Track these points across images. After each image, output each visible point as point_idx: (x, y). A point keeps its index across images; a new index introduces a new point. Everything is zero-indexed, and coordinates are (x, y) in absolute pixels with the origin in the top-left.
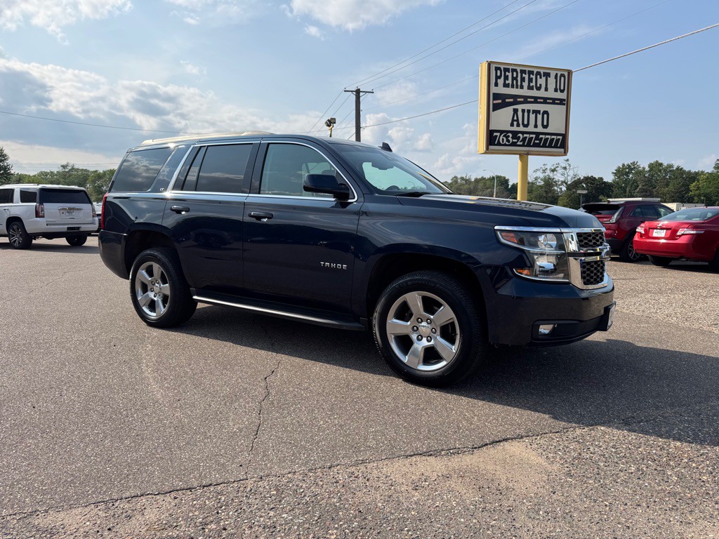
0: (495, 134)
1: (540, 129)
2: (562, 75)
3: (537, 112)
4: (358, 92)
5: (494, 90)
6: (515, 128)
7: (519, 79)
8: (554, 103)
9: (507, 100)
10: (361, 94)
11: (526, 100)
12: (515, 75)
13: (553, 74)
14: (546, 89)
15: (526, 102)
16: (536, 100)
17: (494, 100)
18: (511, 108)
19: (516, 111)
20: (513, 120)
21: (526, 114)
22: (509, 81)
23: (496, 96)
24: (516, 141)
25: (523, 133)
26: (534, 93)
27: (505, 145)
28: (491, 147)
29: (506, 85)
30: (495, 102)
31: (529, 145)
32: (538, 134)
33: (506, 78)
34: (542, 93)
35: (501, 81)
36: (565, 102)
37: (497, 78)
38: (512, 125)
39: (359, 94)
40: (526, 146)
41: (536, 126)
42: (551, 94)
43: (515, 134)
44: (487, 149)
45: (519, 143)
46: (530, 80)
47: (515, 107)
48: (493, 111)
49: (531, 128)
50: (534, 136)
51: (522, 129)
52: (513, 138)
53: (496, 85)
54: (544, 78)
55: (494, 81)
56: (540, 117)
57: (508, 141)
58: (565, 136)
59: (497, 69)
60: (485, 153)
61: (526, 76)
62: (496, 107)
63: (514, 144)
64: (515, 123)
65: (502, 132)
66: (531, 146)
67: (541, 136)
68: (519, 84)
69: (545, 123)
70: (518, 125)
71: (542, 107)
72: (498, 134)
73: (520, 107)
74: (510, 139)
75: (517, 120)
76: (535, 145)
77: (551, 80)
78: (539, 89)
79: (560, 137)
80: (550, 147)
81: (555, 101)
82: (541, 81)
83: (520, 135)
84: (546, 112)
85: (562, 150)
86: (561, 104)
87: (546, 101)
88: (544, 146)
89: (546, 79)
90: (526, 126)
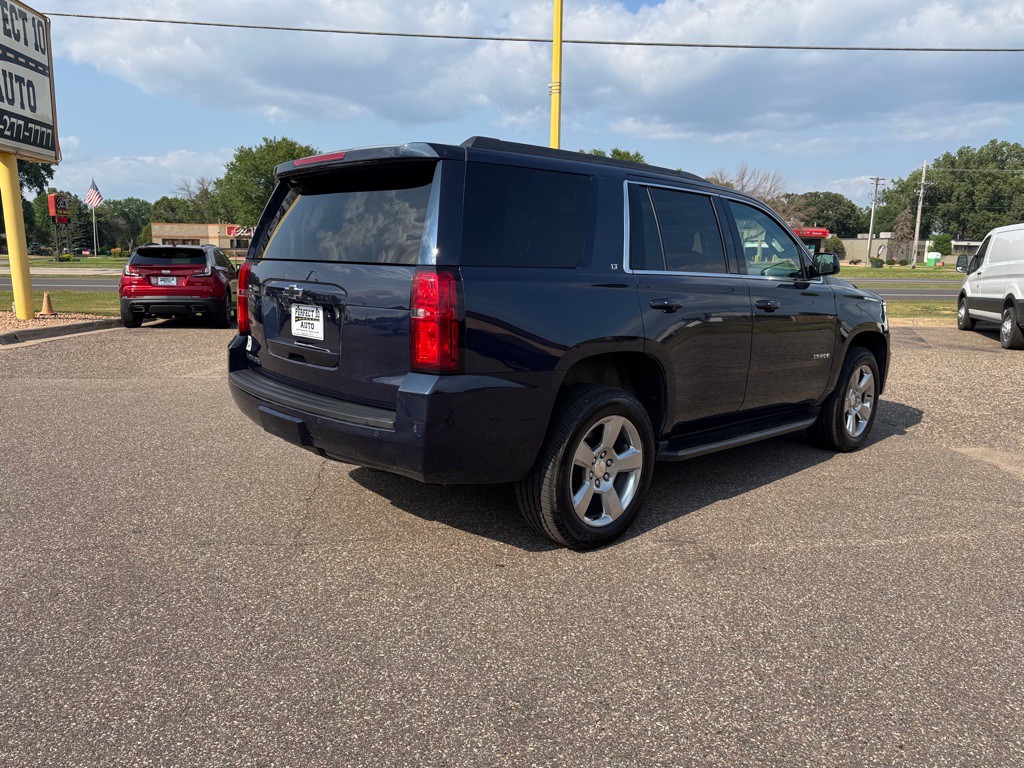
1: (27, 113)
2: (40, 23)
3: (20, 80)
8: (36, 69)
11: (5, 54)
13: (30, 16)
14: (26, 43)
15: (4, 58)
16: (17, 57)
21: (8, 80)
24: (3, 127)
25: (11, 115)
26: (13, 44)
31: (17, 139)
32: (27, 120)
34: (19, 47)
36: (46, 71)
40: (15, 140)
41: (23, 106)
42: (30, 52)
45: (8, 133)
49: (16, 109)
50: (22, 123)
51: (7, 106)
54: (21, 21)
56: (24, 88)
58: (53, 128)
63: (2, 134)
66: (21, 141)
67: (30, 125)
69: (33, 104)
70: (2, 100)
71: (25, 73)
76: (26, 140)
77: (29, 25)
78: (17, 38)
79: (50, 131)
80: (40, 145)
81: (37, 67)
82: (18, 24)
83: (6, 117)
84: (30, 84)
85: (52, 153)
86: (43, 73)
87: (28, 63)
88: (34, 144)
89: (24, 23)
90: (11, 102)
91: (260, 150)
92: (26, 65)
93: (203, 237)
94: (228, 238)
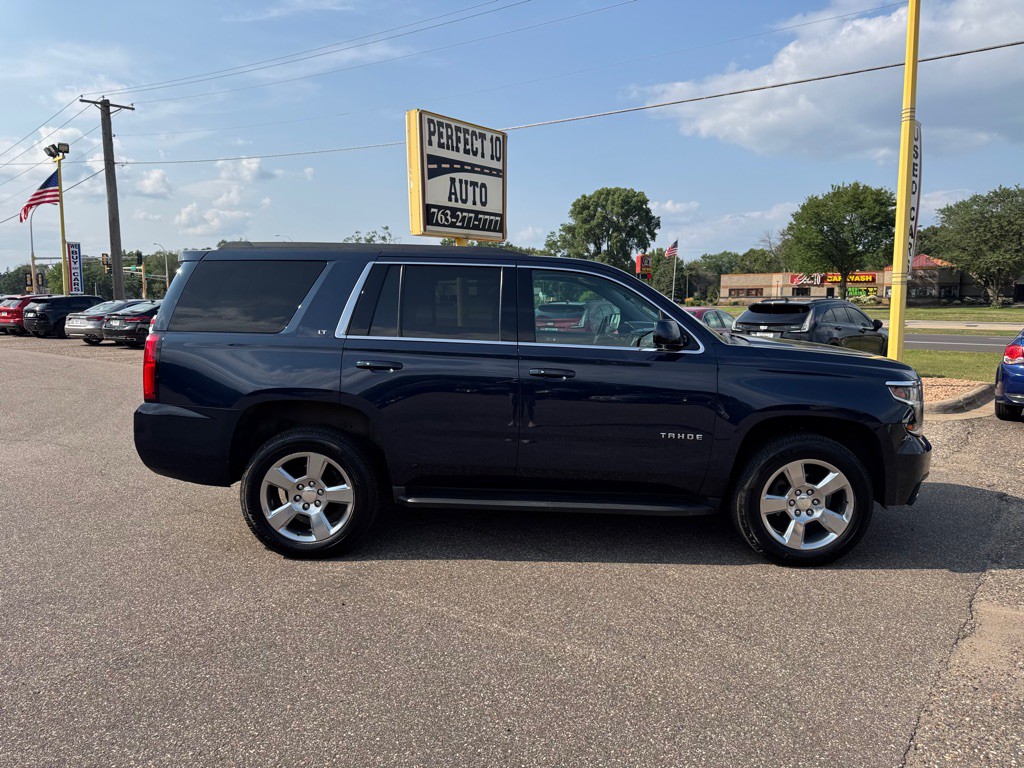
0: (433, 210)
1: (479, 207)
2: (498, 139)
3: (474, 184)
4: (105, 105)
5: (429, 150)
6: (453, 204)
7: (454, 137)
8: (490, 174)
9: (443, 166)
10: (112, 109)
11: (463, 167)
12: (450, 133)
13: (488, 135)
14: (483, 156)
15: (462, 170)
16: (473, 168)
17: (428, 163)
18: (447, 177)
19: (453, 180)
20: (451, 193)
21: (464, 186)
22: (444, 140)
23: (432, 159)
24: (454, 220)
25: (462, 210)
26: (470, 159)
27: (444, 225)
28: (428, 227)
29: (441, 145)
30: (431, 166)
31: (468, 227)
32: (477, 213)
33: (441, 135)
34: (477, 160)
35: (435, 139)
36: (500, 174)
37: (431, 134)
38: (450, 199)
39: (108, 107)
40: (465, 228)
41: (474, 203)
42: (487, 162)
43: (454, 210)
44: (425, 229)
45: (458, 224)
46: (466, 143)
47: (453, 175)
48: (429, 178)
49: (469, 205)
50: (473, 215)
51: (460, 205)
52: (452, 217)
53: (430, 143)
54: (480, 140)
55: (427, 139)
56: (478, 190)
57: (447, 220)
58: (502, 216)
59: (430, 121)
60: (423, 235)
61: (461, 135)
62: (433, 174)
63: (453, 225)
64: (453, 197)
65: (439, 208)
66: (471, 229)
67: (480, 216)
68: (455, 145)
69: (484, 200)
70: (456, 201)
71: (479, 178)
72: (436, 210)
73: (457, 176)
74: (449, 217)
75: (455, 194)
76: (476, 228)
77: (487, 144)
78: (475, 154)
79: (498, 218)
80: (489, 230)
81: (492, 172)
82: (477, 144)
83: (459, 213)
84: (483, 185)
85: (500, 235)
86: (497, 175)
87: (483, 170)
88: (483, 229)
89: (482, 142)
90: (465, 201)
91: (827, 197)
92: (482, 172)
93: (767, 286)
94: (790, 286)
